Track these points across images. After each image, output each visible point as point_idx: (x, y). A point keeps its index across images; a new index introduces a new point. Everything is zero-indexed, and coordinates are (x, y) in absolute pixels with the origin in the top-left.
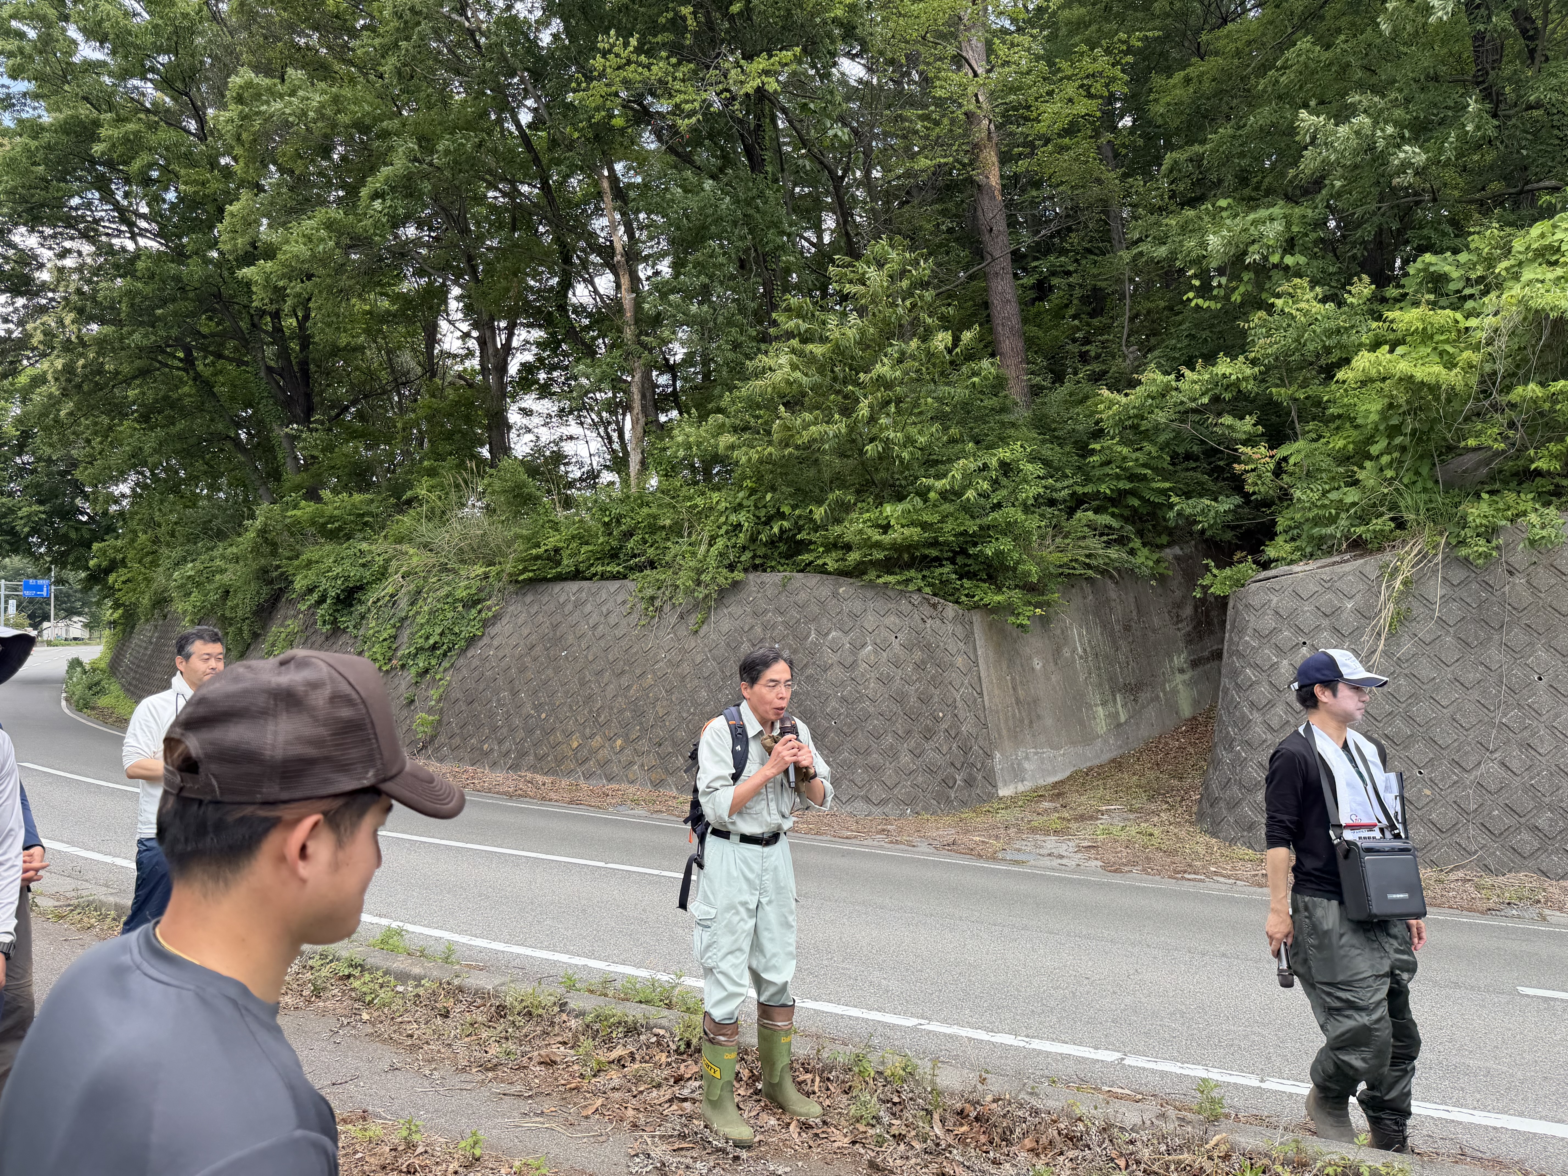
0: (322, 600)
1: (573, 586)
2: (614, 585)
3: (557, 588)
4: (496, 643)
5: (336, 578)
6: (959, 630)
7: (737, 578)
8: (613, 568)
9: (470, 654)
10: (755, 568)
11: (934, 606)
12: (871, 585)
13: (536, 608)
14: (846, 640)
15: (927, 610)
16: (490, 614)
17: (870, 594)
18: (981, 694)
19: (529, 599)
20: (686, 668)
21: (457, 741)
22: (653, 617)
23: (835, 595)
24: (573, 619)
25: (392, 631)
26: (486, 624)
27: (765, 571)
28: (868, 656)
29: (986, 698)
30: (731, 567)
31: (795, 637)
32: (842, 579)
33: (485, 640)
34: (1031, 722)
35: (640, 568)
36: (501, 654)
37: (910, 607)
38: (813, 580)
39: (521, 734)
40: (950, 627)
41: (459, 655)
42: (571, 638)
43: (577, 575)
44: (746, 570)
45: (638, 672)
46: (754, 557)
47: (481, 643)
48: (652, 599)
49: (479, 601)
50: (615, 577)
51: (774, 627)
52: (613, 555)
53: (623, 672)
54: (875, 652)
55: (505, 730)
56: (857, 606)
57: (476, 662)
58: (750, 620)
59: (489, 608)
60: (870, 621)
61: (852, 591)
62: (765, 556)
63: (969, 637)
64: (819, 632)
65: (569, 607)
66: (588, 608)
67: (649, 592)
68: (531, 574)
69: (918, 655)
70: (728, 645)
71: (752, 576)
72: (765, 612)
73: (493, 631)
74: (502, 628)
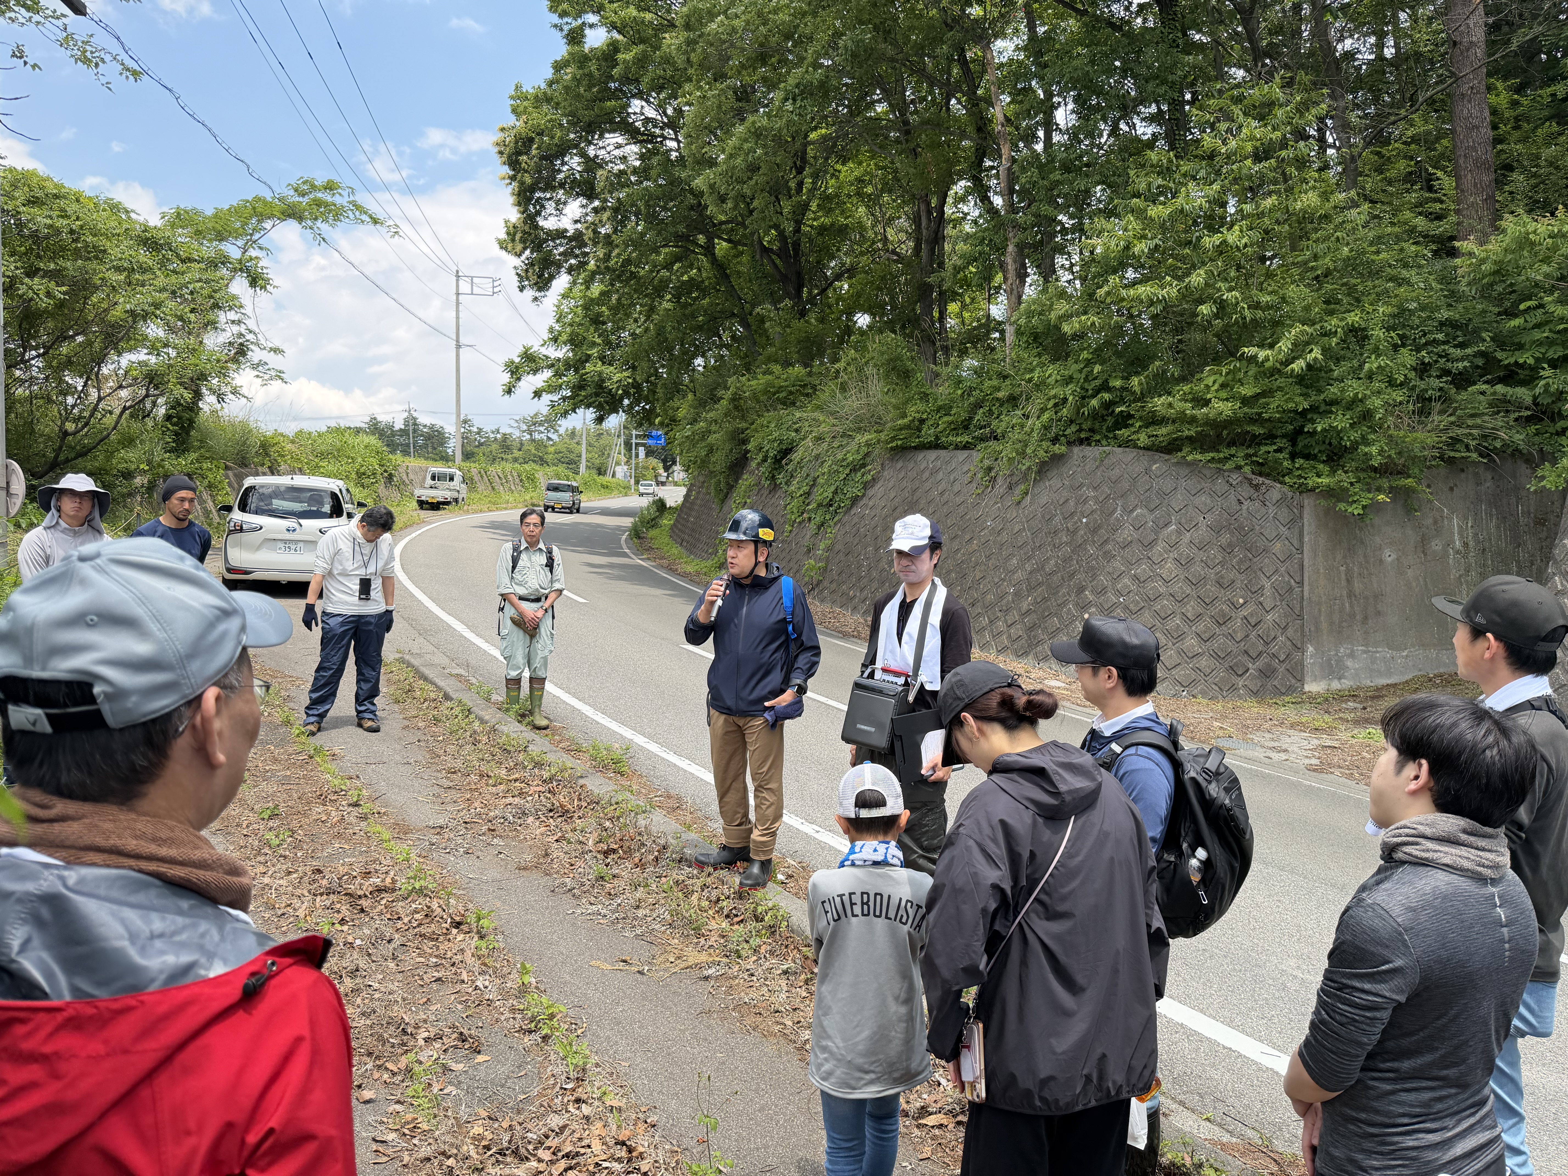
0: (765, 460)
1: (932, 454)
2: (962, 455)
3: (921, 455)
4: (871, 503)
5: (775, 440)
6: (1284, 514)
7: (1058, 452)
8: (965, 438)
9: (852, 513)
10: (1081, 442)
11: (1257, 487)
12: (1184, 463)
13: (903, 474)
14: (1150, 518)
15: (1246, 491)
16: (870, 477)
17: (1184, 471)
18: (1301, 583)
19: (900, 465)
20: (1004, 536)
21: (834, 586)
22: (987, 487)
23: (1147, 471)
24: (928, 485)
25: (806, 489)
26: (866, 486)
27: (1089, 445)
28: (1169, 535)
29: (1306, 588)
30: (1055, 440)
31: (1102, 512)
32: (1158, 455)
33: (864, 501)
34: (1366, 618)
35: (983, 439)
36: (873, 514)
37: (1226, 487)
38: (1129, 455)
39: (875, 585)
40: (1272, 510)
41: (845, 513)
42: (923, 502)
43: (935, 445)
44: (1069, 444)
45: (967, 537)
46: (1080, 430)
47: (862, 503)
48: (990, 469)
49: (864, 466)
50: (966, 447)
51: (1085, 501)
52: (966, 425)
53: (956, 537)
54: (1179, 532)
55: (865, 580)
56: (1168, 484)
57: (856, 520)
58: (1065, 494)
59: (870, 471)
60: (1178, 500)
61: (1165, 468)
62: (1092, 430)
63: (1295, 521)
64: (1124, 509)
65: (926, 474)
66: (940, 475)
67: (987, 463)
68: (899, 443)
69: (1226, 538)
70: (1043, 517)
71: (1076, 450)
72: (1081, 485)
73: (870, 492)
74: (877, 490)
